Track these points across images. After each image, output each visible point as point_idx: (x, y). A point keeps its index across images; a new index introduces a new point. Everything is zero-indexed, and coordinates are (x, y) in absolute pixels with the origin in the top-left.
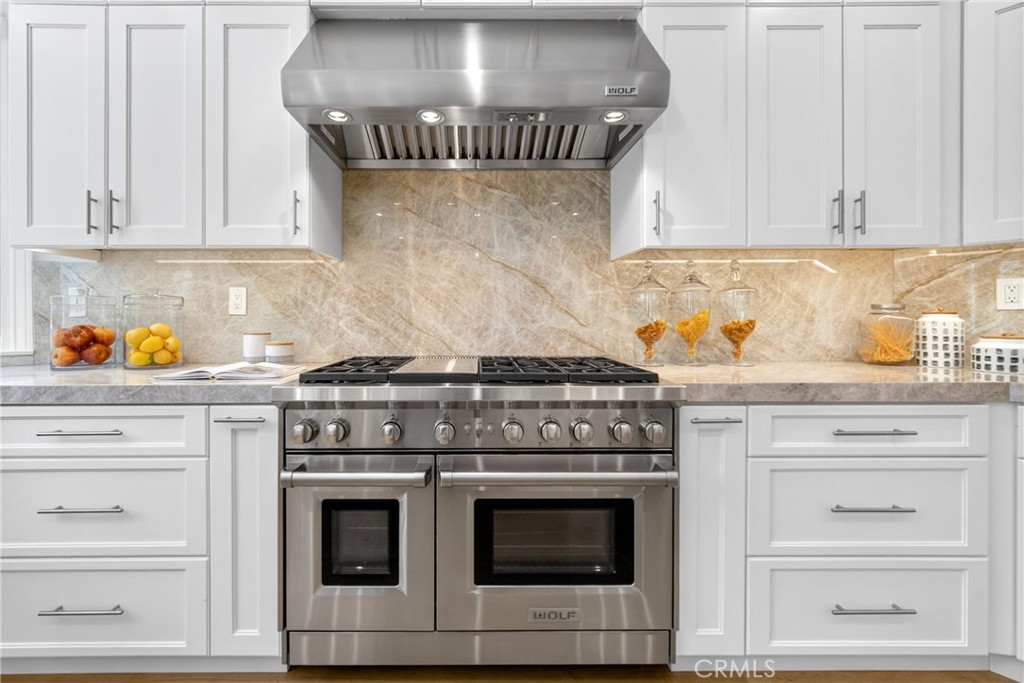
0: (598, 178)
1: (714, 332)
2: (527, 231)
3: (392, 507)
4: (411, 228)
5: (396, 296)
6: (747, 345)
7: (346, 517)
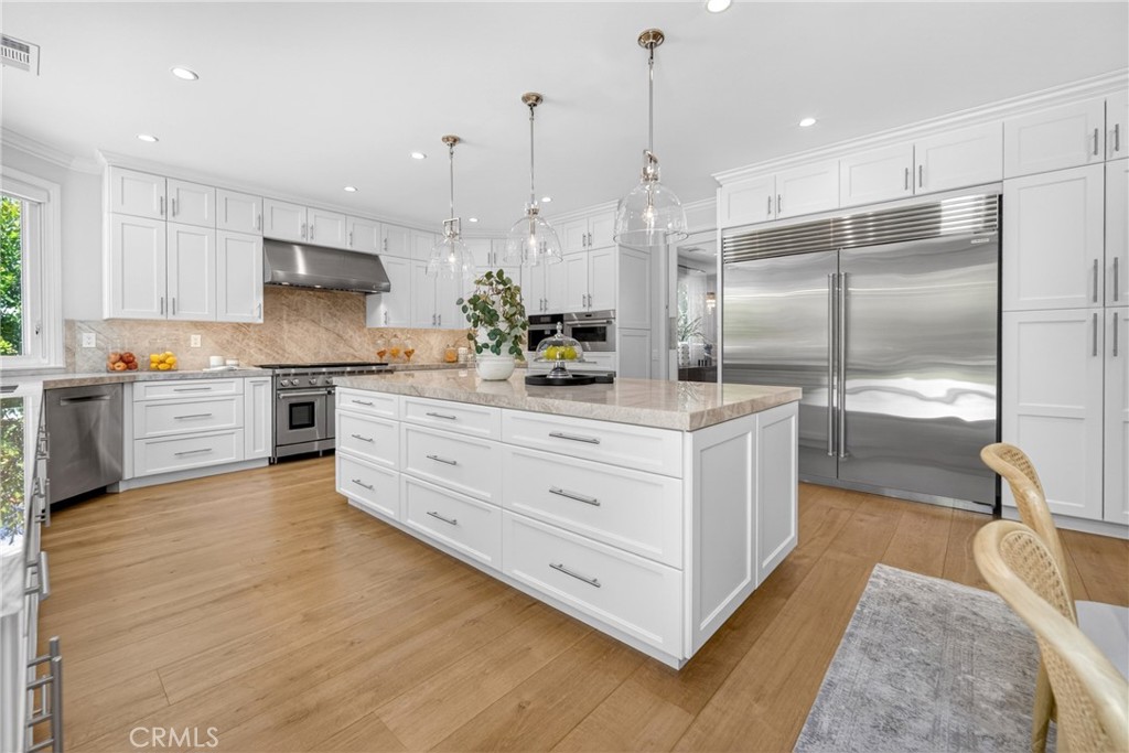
0: (362, 298)
1: (402, 353)
2: (335, 316)
3: (312, 404)
4: (285, 312)
5: (278, 339)
6: (412, 357)
7: (294, 409)
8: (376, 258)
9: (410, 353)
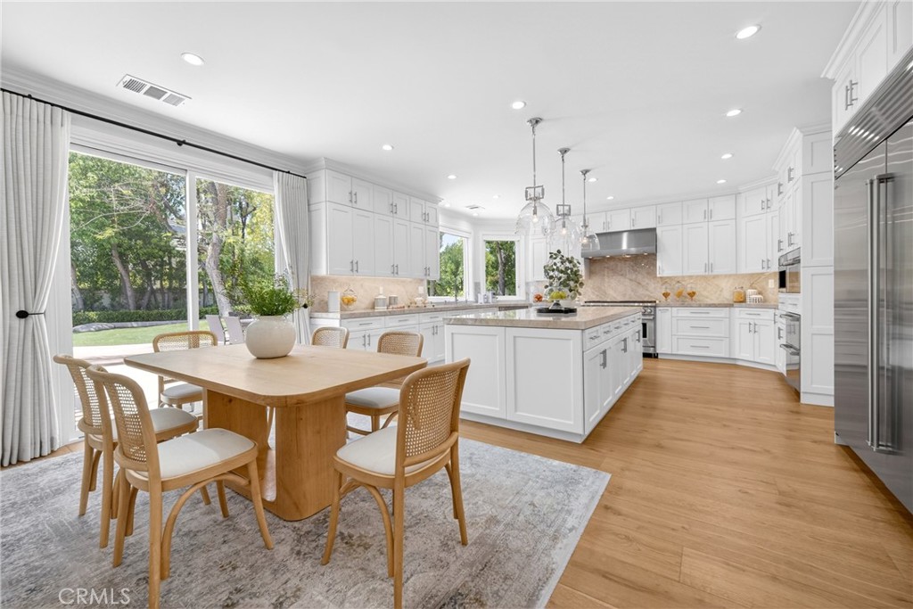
2: (636, 271)
6: (694, 297)
8: (654, 230)
9: (692, 294)
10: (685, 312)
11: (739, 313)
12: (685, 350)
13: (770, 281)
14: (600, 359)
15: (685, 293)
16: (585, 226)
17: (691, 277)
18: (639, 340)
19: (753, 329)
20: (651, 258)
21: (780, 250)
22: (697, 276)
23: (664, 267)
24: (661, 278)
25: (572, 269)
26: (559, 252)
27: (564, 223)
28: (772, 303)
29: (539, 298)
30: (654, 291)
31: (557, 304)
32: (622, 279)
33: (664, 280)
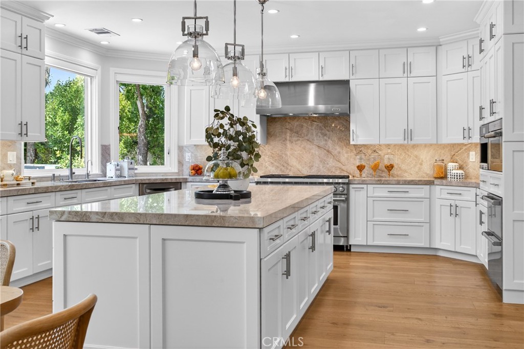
2: (325, 135)
4: (288, 134)
8: (347, 82)
9: (390, 168)
10: (381, 191)
11: (440, 191)
12: (381, 239)
13: (471, 153)
14: (282, 267)
15: (382, 166)
16: (263, 74)
17: (388, 146)
18: (329, 232)
19: (455, 211)
20: (344, 119)
21: (481, 118)
22: (395, 145)
23: (359, 133)
24: (354, 145)
25: (244, 135)
26: (228, 109)
27: (235, 69)
28: (473, 181)
29: (197, 170)
30: (347, 163)
31: (224, 186)
32: (308, 146)
33: (359, 149)
